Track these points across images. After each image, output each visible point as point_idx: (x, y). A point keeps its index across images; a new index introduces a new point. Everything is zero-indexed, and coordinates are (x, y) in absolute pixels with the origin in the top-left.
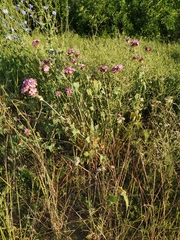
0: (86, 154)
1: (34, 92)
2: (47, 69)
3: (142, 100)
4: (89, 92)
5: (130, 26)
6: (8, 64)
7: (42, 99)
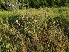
0: (34, 38)
1: (17, 23)
2: (23, 18)
3: (47, 23)
4: (33, 22)
5: (47, 4)
6: (15, 18)
7: (20, 24)
